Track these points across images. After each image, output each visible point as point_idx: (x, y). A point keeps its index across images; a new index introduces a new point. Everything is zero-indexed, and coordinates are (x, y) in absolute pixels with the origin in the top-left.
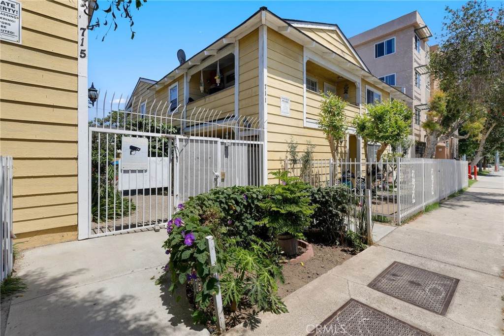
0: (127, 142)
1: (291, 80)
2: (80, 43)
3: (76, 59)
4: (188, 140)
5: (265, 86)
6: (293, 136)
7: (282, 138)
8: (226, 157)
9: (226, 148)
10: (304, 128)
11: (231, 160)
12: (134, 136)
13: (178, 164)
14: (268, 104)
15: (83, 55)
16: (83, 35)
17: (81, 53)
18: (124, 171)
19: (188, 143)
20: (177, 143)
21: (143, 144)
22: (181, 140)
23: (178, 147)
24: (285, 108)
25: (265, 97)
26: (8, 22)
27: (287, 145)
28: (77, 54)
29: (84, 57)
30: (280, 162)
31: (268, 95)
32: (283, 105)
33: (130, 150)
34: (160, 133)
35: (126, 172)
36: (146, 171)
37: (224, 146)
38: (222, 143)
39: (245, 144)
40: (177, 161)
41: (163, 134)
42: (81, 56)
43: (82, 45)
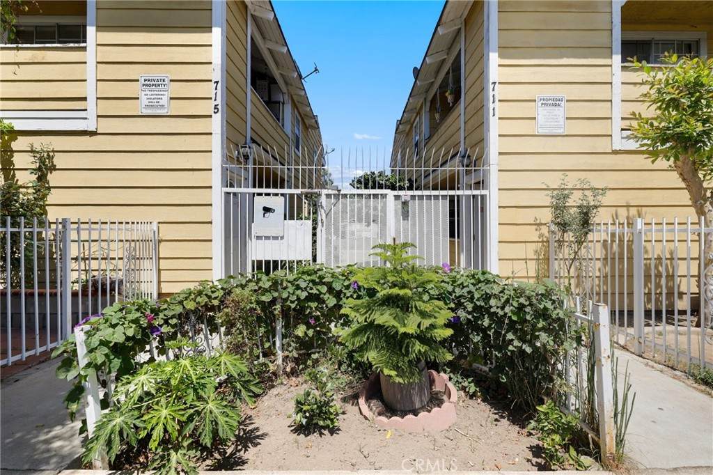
0: (260, 202)
1: (568, 57)
2: (213, 99)
3: (211, 116)
4: (339, 195)
5: (491, 87)
6: (567, 173)
7: (537, 180)
8: (404, 219)
9: (405, 204)
10: (615, 152)
11: (414, 225)
12: (268, 194)
13: (324, 229)
14: (500, 118)
15: (216, 111)
16: (216, 89)
17: (215, 108)
18: (257, 237)
19: (339, 199)
20: (323, 200)
21: (278, 204)
22: (328, 196)
23: (324, 206)
24: (549, 119)
25: (491, 106)
26: (160, 97)
27: (549, 192)
28: (211, 112)
29: (217, 112)
30: (535, 227)
31: (500, 101)
32: (542, 113)
33: (263, 212)
34: (299, 188)
35: (258, 238)
36: (282, 238)
37: (399, 202)
38: (397, 197)
39: (444, 197)
40: (323, 226)
41: (303, 190)
42: (215, 113)
43: (215, 100)
